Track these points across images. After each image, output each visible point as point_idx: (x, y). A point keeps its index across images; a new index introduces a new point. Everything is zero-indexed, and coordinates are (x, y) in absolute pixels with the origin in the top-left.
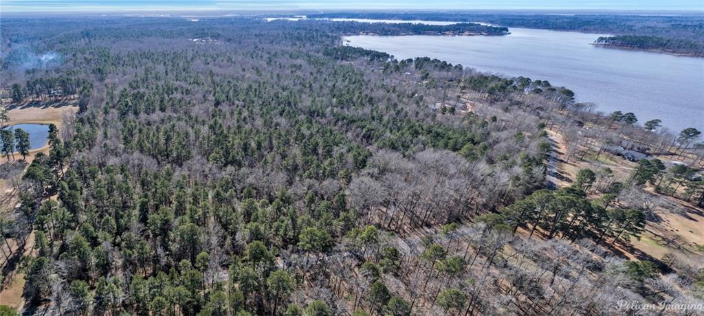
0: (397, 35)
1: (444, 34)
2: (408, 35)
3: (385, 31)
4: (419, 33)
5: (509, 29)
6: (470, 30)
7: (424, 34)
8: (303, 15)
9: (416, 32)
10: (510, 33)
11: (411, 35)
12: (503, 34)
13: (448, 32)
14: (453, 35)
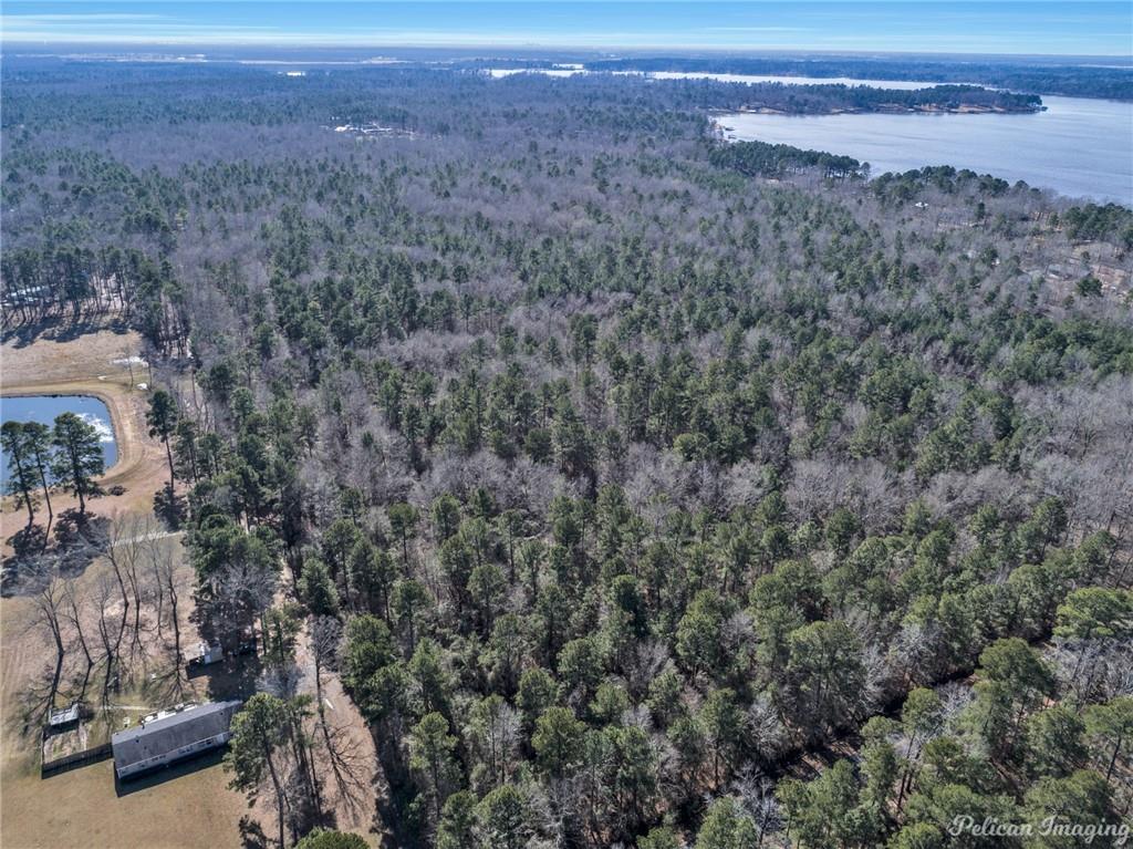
0: (823, 115)
1: (918, 111)
2: (846, 112)
3: (797, 104)
4: (869, 110)
5: (1042, 98)
6: (970, 102)
7: (878, 111)
8: (578, 62)
9: (860, 106)
10: (1045, 109)
11: (852, 112)
12: (1032, 111)
13: (927, 107)
14: (938, 114)
